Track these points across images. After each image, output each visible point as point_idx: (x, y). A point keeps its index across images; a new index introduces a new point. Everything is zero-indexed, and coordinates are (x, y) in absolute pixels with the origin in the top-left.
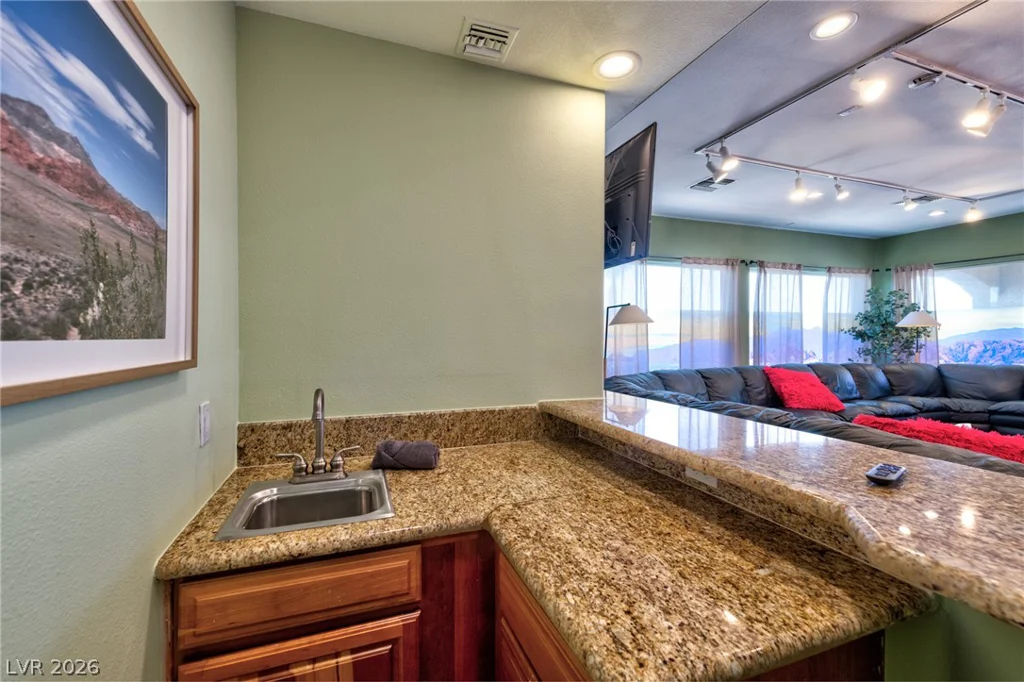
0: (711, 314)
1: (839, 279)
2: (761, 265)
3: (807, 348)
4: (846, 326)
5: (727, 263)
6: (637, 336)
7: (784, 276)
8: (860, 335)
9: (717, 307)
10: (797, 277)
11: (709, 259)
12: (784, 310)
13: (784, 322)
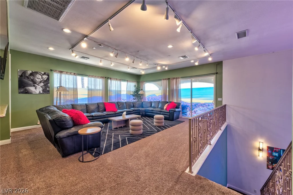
0: (100, 90)
1: (130, 83)
2: (111, 79)
3: (122, 98)
4: (132, 93)
5: (101, 77)
6: (74, 95)
7: (117, 82)
8: (133, 95)
9: (101, 88)
10: (120, 82)
11: (96, 76)
12: (117, 89)
13: (117, 92)
